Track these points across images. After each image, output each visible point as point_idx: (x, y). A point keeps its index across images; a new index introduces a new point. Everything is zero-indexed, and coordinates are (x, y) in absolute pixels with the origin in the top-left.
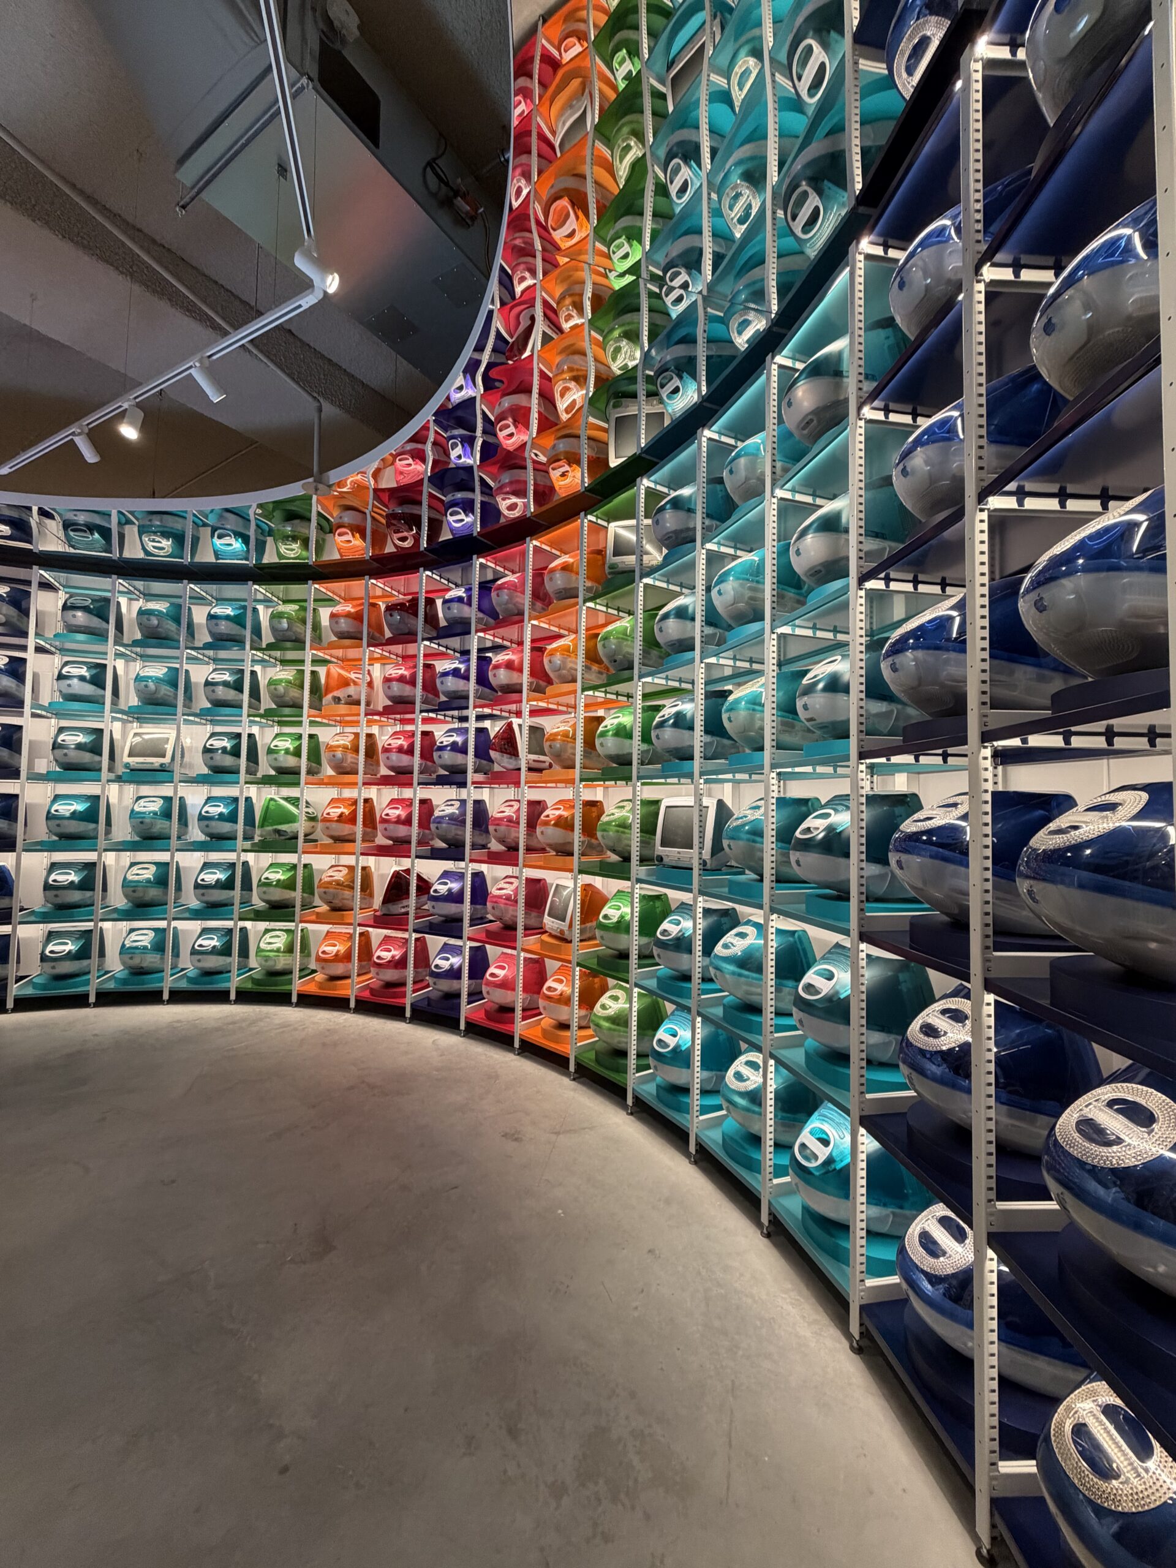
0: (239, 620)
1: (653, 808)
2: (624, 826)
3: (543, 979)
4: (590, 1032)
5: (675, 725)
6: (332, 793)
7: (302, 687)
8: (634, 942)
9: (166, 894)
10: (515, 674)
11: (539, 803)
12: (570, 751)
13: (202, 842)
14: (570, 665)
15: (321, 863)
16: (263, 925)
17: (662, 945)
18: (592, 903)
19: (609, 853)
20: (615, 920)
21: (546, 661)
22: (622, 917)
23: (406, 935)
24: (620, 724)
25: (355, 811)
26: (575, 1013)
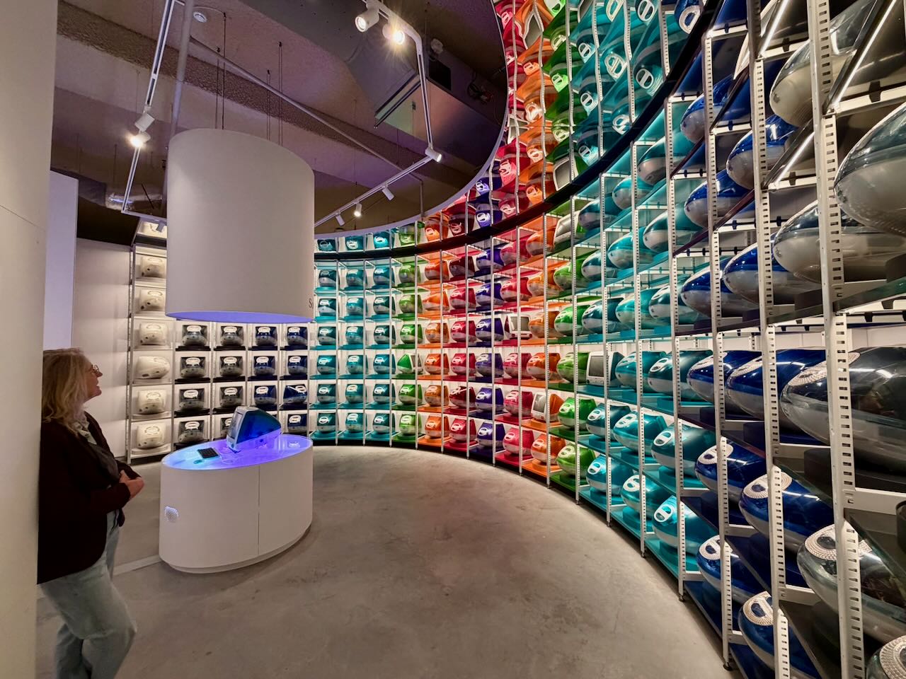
0: (386, 275)
1: (585, 356)
2: (570, 366)
3: (532, 440)
4: (558, 467)
5: (593, 317)
6: (428, 351)
7: (414, 303)
8: (577, 422)
9: (362, 398)
10: (513, 292)
11: (527, 354)
12: (542, 329)
13: (375, 375)
14: (540, 287)
15: (425, 384)
16: (400, 413)
17: (590, 423)
18: (556, 404)
19: (564, 379)
20: (567, 411)
21: (528, 285)
22: (571, 410)
23: (465, 418)
24: (566, 316)
25: (440, 360)
26: (549, 457)
